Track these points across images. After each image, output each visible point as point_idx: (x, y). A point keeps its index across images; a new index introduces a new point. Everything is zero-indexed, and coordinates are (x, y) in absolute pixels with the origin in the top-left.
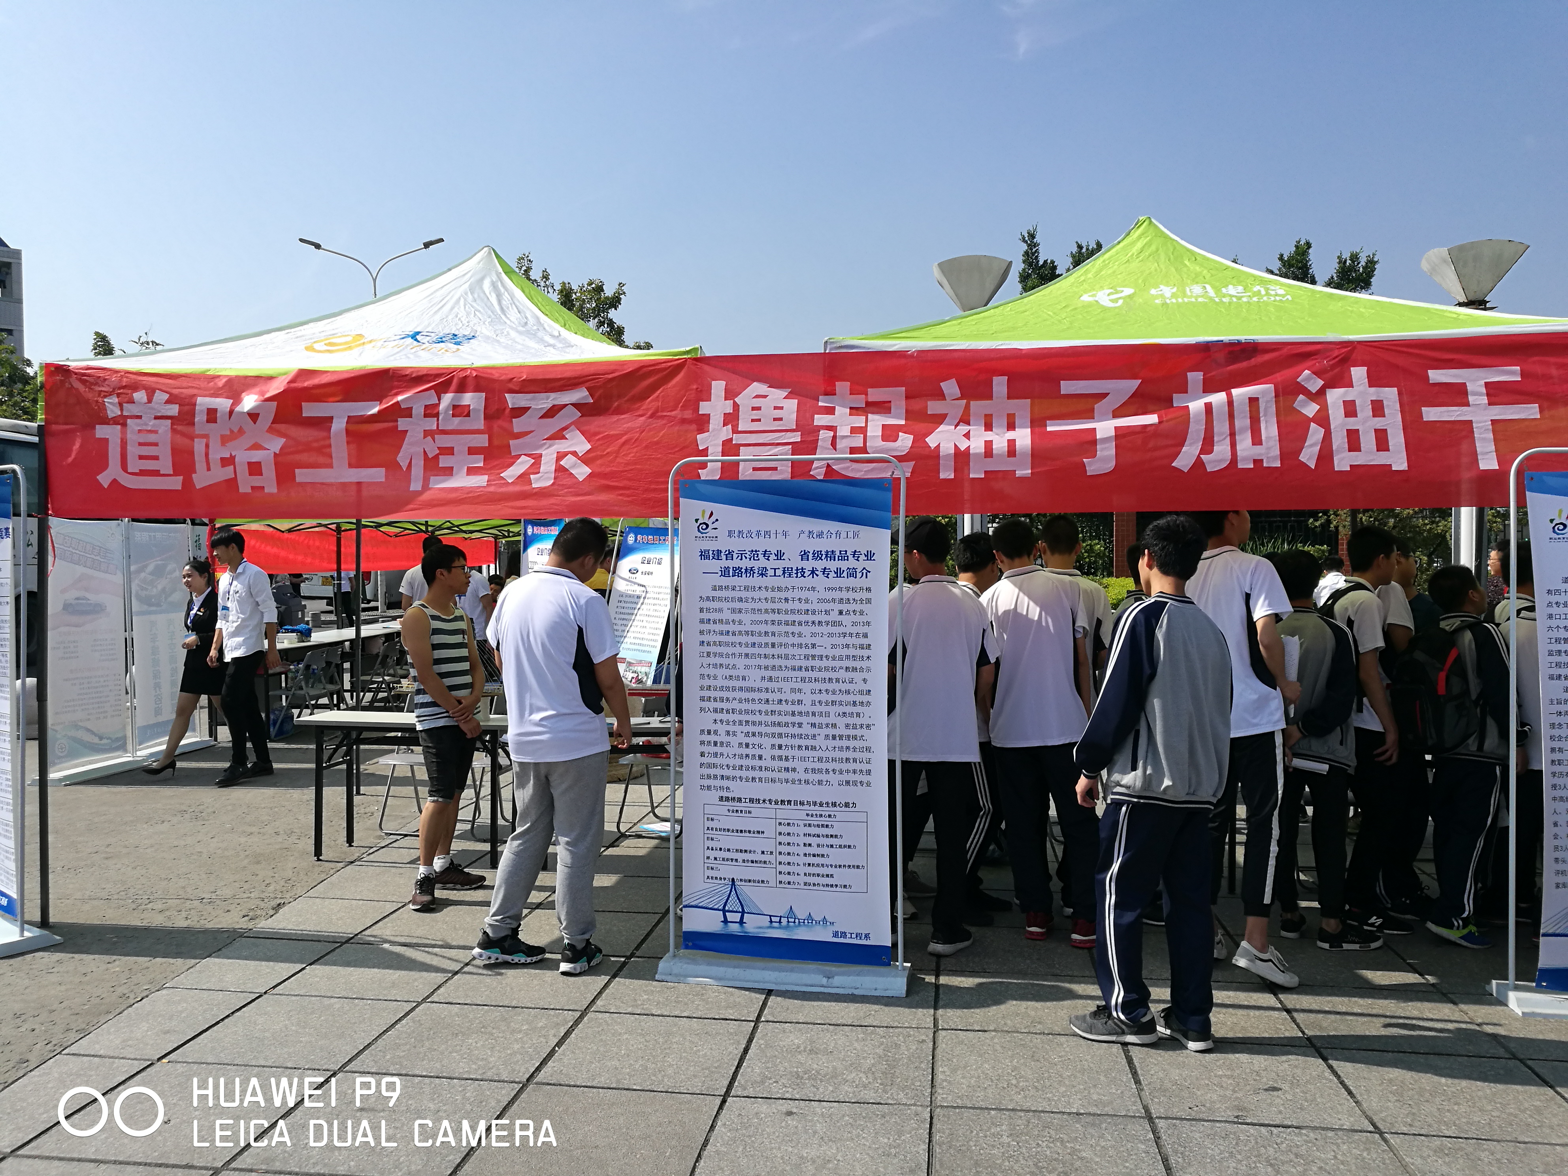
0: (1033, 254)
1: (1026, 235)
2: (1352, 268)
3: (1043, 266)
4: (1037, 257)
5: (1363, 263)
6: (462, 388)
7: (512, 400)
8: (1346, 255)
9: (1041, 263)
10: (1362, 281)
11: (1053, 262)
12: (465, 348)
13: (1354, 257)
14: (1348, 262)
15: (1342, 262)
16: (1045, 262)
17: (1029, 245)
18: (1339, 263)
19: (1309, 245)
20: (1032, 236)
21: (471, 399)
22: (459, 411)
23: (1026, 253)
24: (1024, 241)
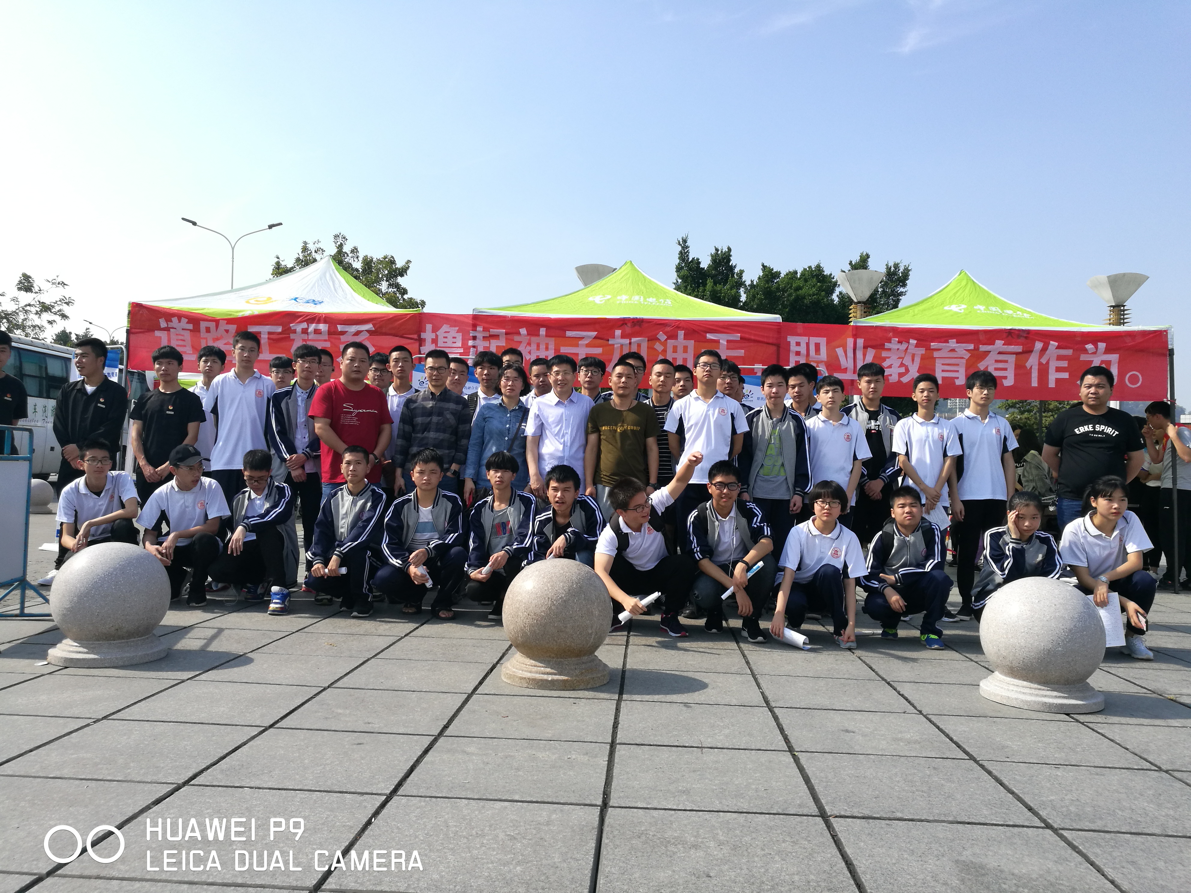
0: (685, 253)
1: (681, 241)
2: (895, 273)
3: (692, 261)
4: (688, 255)
5: (901, 270)
6: (319, 322)
7: (340, 328)
8: (891, 264)
9: (690, 259)
10: (900, 282)
11: (698, 259)
12: (318, 306)
13: (896, 266)
14: (893, 269)
15: (888, 269)
16: (693, 259)
17: (682, 247)
18: (887, 268)
19: (868, 256)
20: (685, 241)
21: (323, 327)
22: (317, 332)
23: (681, 253)
24: (679, 244)
